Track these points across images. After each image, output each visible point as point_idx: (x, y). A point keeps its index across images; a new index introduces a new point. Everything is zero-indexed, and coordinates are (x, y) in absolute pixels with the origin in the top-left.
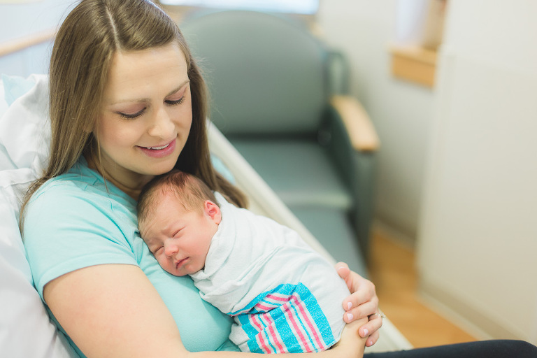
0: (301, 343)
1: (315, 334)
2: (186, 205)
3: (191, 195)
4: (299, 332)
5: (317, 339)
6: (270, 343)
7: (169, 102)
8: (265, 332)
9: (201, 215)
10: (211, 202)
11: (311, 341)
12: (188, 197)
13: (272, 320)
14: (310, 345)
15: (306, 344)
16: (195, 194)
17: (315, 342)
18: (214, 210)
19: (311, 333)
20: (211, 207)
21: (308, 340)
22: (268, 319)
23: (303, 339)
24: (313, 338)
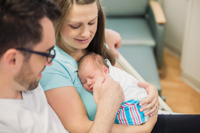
0: (133, 120)
1: (139, 118)
2: (96, 67)
3: (98, 63)
4: (133, 117)
5: (139, 119)
6: (122, 119)
7: (90, 24)
8: (121, 115)
9: (102, 71)
10: (106, 67)
11: (137, 120)
12: (97, 64)
13: (124, 111)
14: (136, 121)
15: (135, 121)
16: (99, 63)
17: (138, 121)
18: (106, 70)
19: (137, 117)
20: (105, 69)
21: (136, 120)
22: (123, 110)
23: (134, 119)
24: (138, 119)
